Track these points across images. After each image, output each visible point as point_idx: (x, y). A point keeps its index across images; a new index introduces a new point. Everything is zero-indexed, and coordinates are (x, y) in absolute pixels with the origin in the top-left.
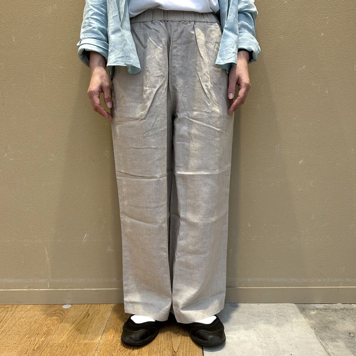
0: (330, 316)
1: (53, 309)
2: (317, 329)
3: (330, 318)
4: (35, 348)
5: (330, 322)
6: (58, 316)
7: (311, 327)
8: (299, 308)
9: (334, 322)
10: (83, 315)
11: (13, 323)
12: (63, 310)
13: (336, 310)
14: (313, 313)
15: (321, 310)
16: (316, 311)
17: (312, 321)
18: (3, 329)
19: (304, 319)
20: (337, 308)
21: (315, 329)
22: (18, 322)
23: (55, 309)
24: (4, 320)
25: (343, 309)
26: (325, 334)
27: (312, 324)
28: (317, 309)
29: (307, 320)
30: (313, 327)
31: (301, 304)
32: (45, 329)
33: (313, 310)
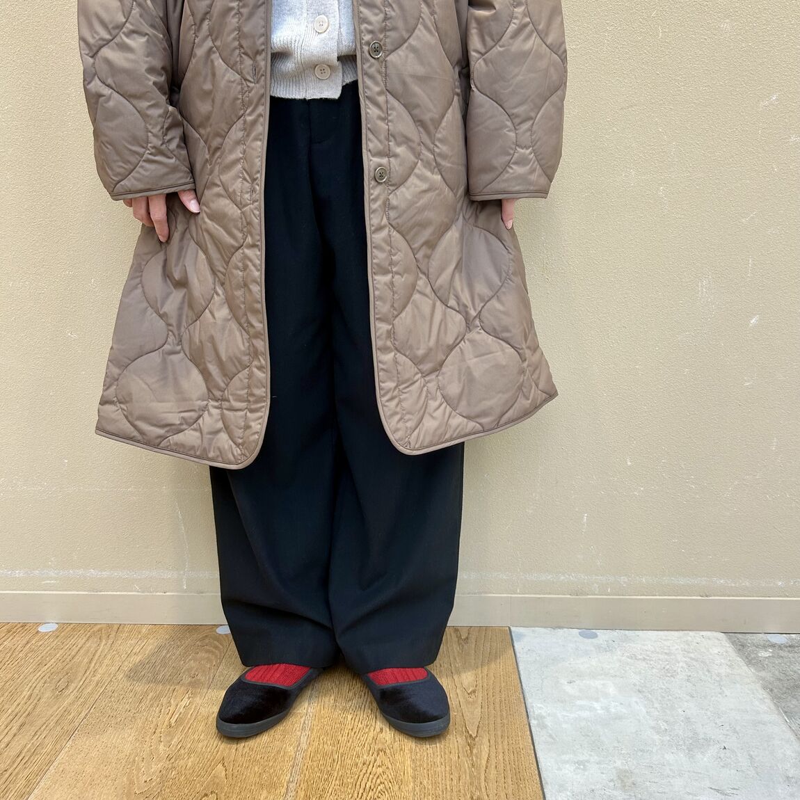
1: (196, 636)
4: (173, 721)
6: (208, 651)
7: (764, 688)
8: (733, 643)
11: (117, 664)
12: (218, 639)
14: (763, 654)
15: (781, 647)
16: (771, 650)
17: (763, 674)
18: (96, 679)
19: (745, 668)
21: (771, 691)
22: (126, 663)
23: (200, 636)
24: (96, 657)
27: (763, 678)
28: (773, 646)
29: (752, 670)
30: (768, 688)
31: (736, 634)
32: (186, 680)
33: (765, 647)
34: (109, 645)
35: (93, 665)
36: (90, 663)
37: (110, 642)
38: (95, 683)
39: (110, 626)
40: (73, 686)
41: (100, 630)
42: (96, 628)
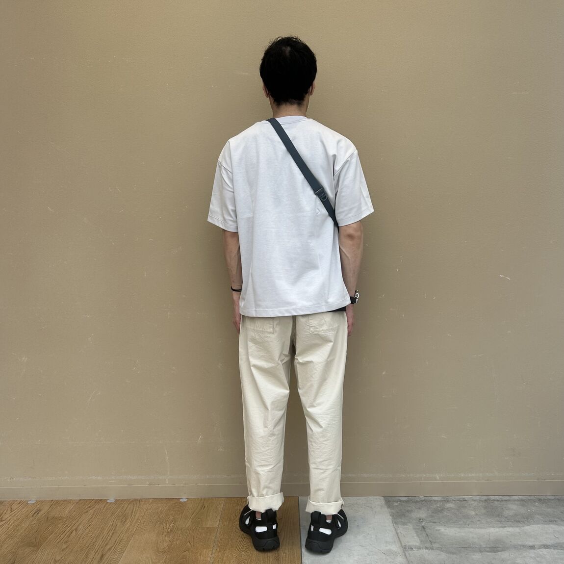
0: (409, 507)
1: (172, 502)
2: (394, 516)
3: (409, 508)
4: (169, 530)
5: (408, 511)
6: (178, 508)
7: (391, 516)
8: (386, 500)
9: (411, 511)
10: (199, 507)
12: (182, 503)
13: (416, 502)
15: (403, 501)
17: (393, 511)
18: (136, 518)
19: (386, 509)
20: (418, 500)
21: (393, 516)
22: (146, 513)
23: (174, 502)
24: (134, 510)
25: (422, 501)
26: (400, 520)
27: (392, 512)
28: (401, 501)
29: (389, 510)
30: (392, 515)
32: (171, 518)
33: (397, 502)
34: (138, 507)
35: (133, 514)
36: (132, 512)
37: (138, 505)
38: (136, 520)
39: (136, 500)
40: (128, 521)
41: (133, 501)
42: (131, 501)
